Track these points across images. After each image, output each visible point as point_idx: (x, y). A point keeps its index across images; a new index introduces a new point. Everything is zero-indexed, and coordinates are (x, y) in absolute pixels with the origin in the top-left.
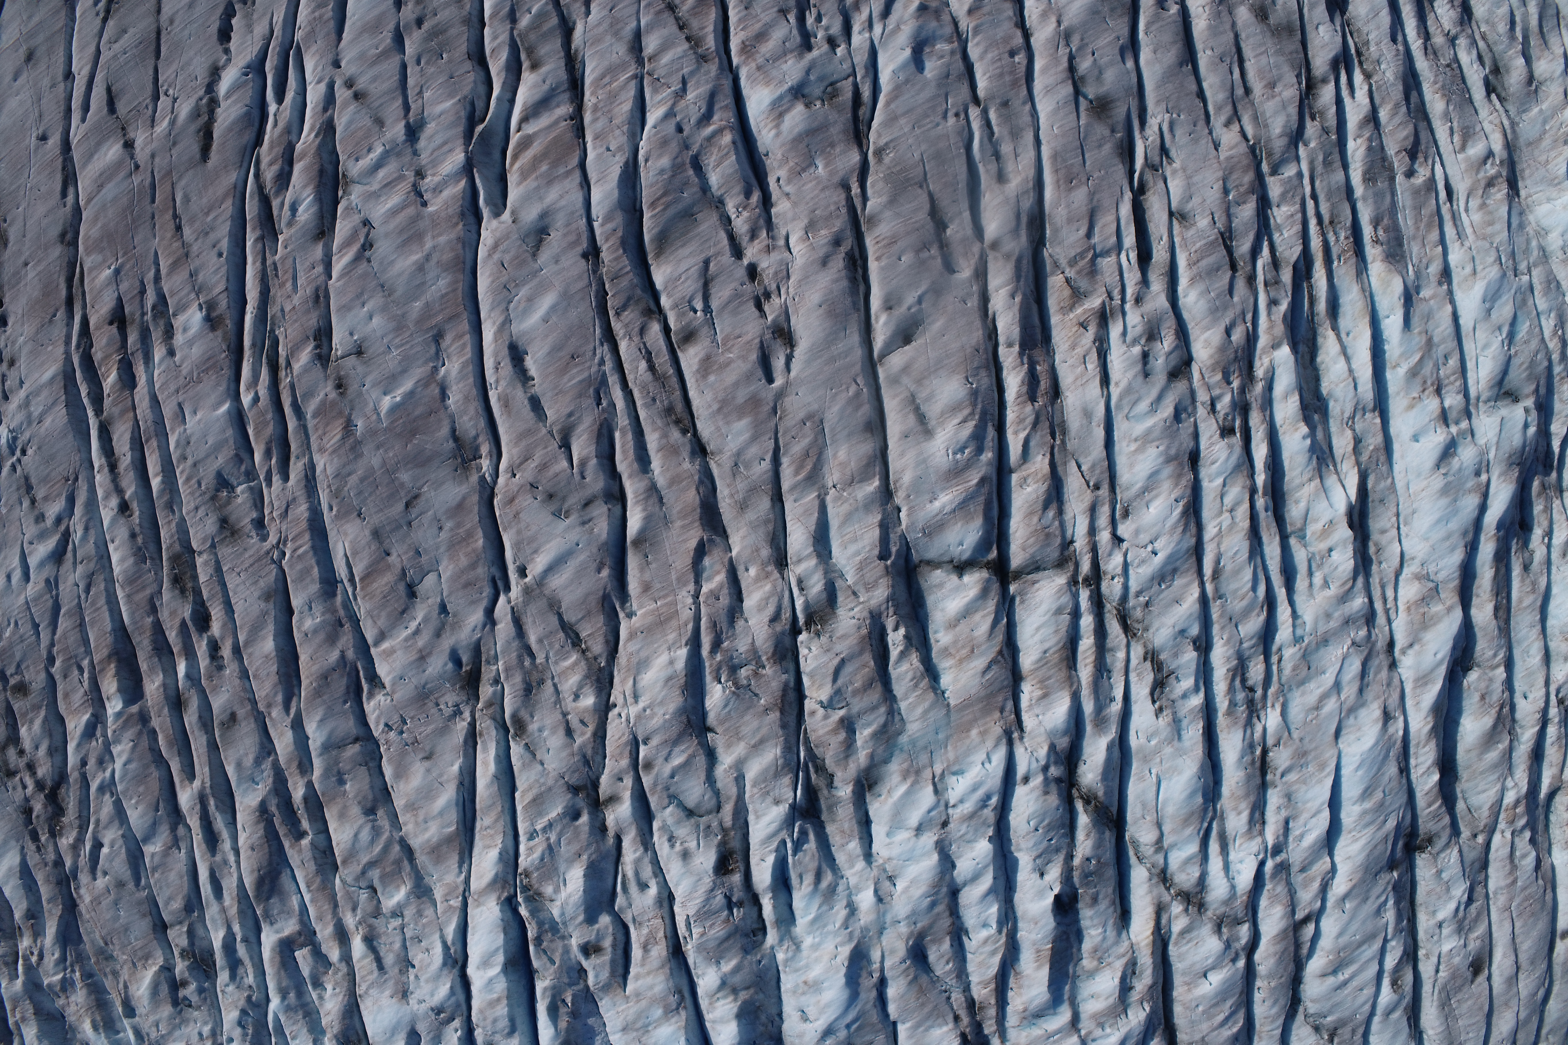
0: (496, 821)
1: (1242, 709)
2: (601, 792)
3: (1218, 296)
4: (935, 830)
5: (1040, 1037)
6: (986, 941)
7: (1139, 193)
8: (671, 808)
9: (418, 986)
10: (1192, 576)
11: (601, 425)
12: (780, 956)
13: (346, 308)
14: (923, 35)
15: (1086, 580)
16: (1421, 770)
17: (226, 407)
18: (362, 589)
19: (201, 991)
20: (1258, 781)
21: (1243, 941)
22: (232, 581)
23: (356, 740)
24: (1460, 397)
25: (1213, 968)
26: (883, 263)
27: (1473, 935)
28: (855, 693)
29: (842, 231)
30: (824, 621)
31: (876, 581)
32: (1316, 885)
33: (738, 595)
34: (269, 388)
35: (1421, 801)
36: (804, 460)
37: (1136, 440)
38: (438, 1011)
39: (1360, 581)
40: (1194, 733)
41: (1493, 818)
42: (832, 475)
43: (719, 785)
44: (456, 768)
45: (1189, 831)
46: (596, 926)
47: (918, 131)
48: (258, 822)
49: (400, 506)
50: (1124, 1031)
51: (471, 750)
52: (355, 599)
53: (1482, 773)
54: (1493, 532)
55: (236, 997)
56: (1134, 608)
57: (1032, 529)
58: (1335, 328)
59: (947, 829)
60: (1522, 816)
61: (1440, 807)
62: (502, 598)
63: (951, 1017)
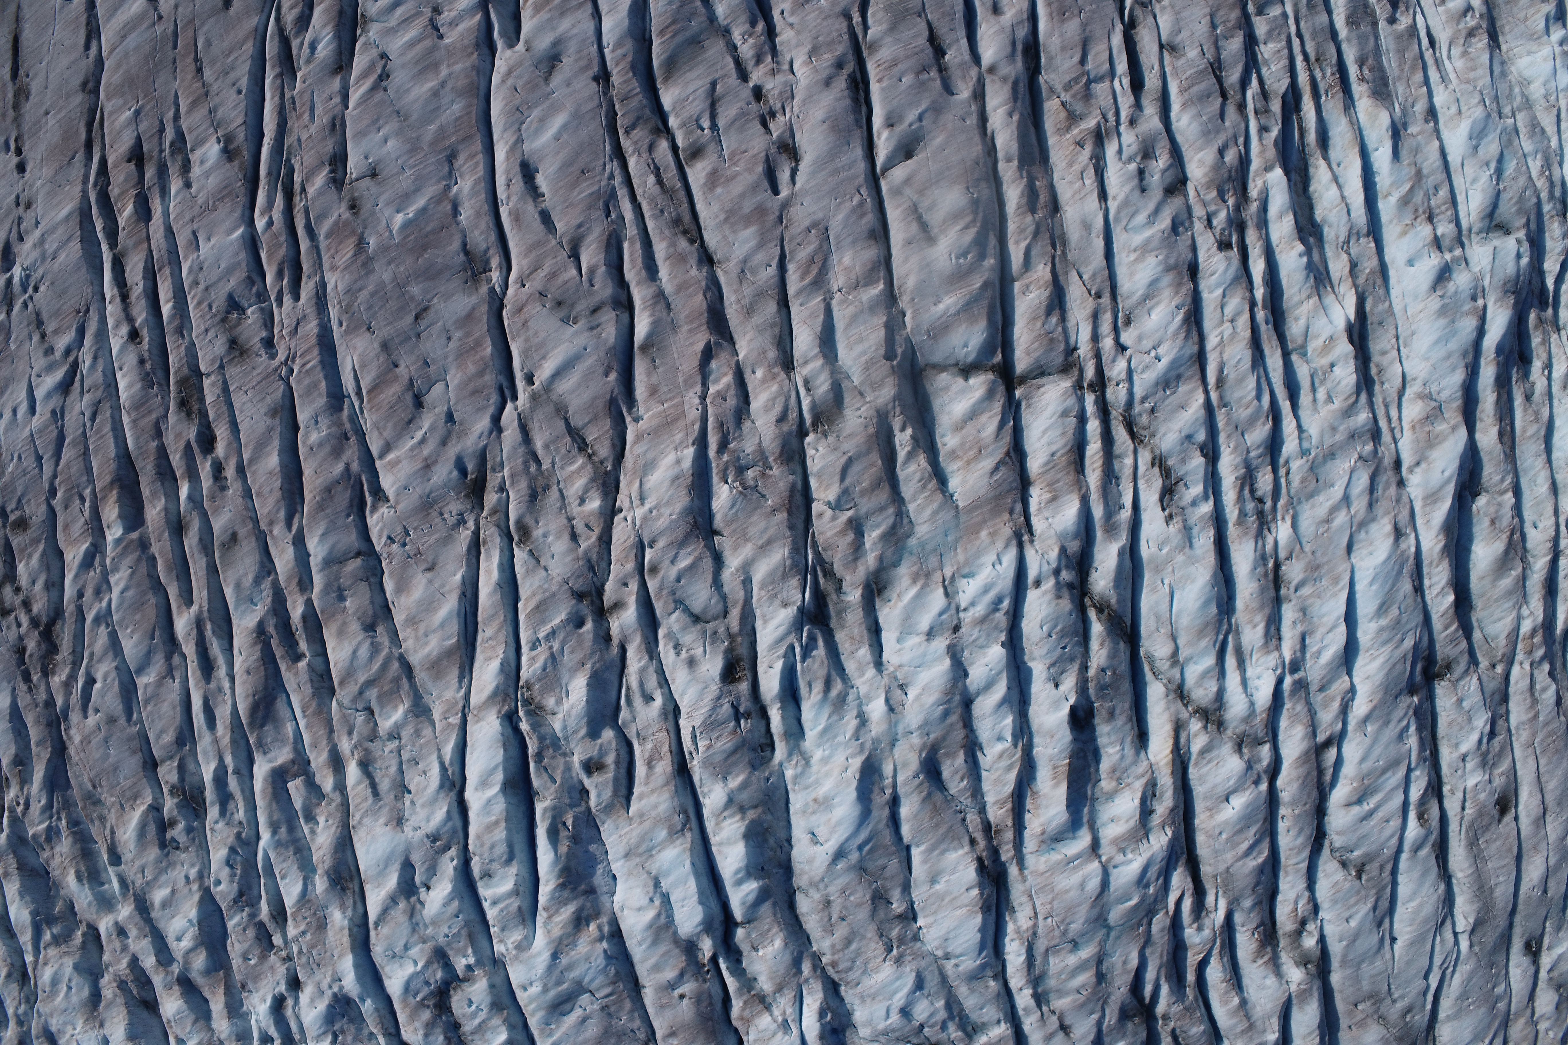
0: (498, 631)
1: (1252, 520)
2: (605, 599)
3: (1210, 120)
4: (946, 635)
5: (1059, 863)
6: (1001, 756)
7: (1130, 27)
8: (677, 613)
9: (414, 812)
10: (1196, 382)
11: (610, 235)
12: (789, 773)
13: (361, 134)
15: (1091, 386)
16: (1436, 590)
17: (240, 231)
18: (369, 401)
19: (189, 830)
20: (1272, 593)
21: (1265, 763)
22: (238, 401)
23: (358, 554)
24: (1452, 226)
25: (1235, 791)
26: (885, 83)
27: (1497, 771)
28: (863, 493)
29: (844, 55)
30: (830, 421)
32: (1336, 705)
33: (745, 398)
34: (283, 213)
35: (1437, 624)
36: (809, 266)
37: (1135, 250)
38: (434, 838)
39: (1363, 397)
40: (1205, 540)
41: (1510, 648)
42: (838, 280)
43: (726, 589)
44: (459, 577)
45: (1205, 642)
46: (599, 741)
48: (255, 644)
49: (410, 318)
50: (1146, 856)
51: (474, 560)
52: (362, 412)
53: (1496, 601)
54: (1493, 356)
55: (225, 834)
56: (1140, 415)
57: (1036, 333)
58: (1326, 158)
59: (959, 634)
60: (1539, 647)
61: (1456, 630)
62: (509, 406)
63: (966, 839)
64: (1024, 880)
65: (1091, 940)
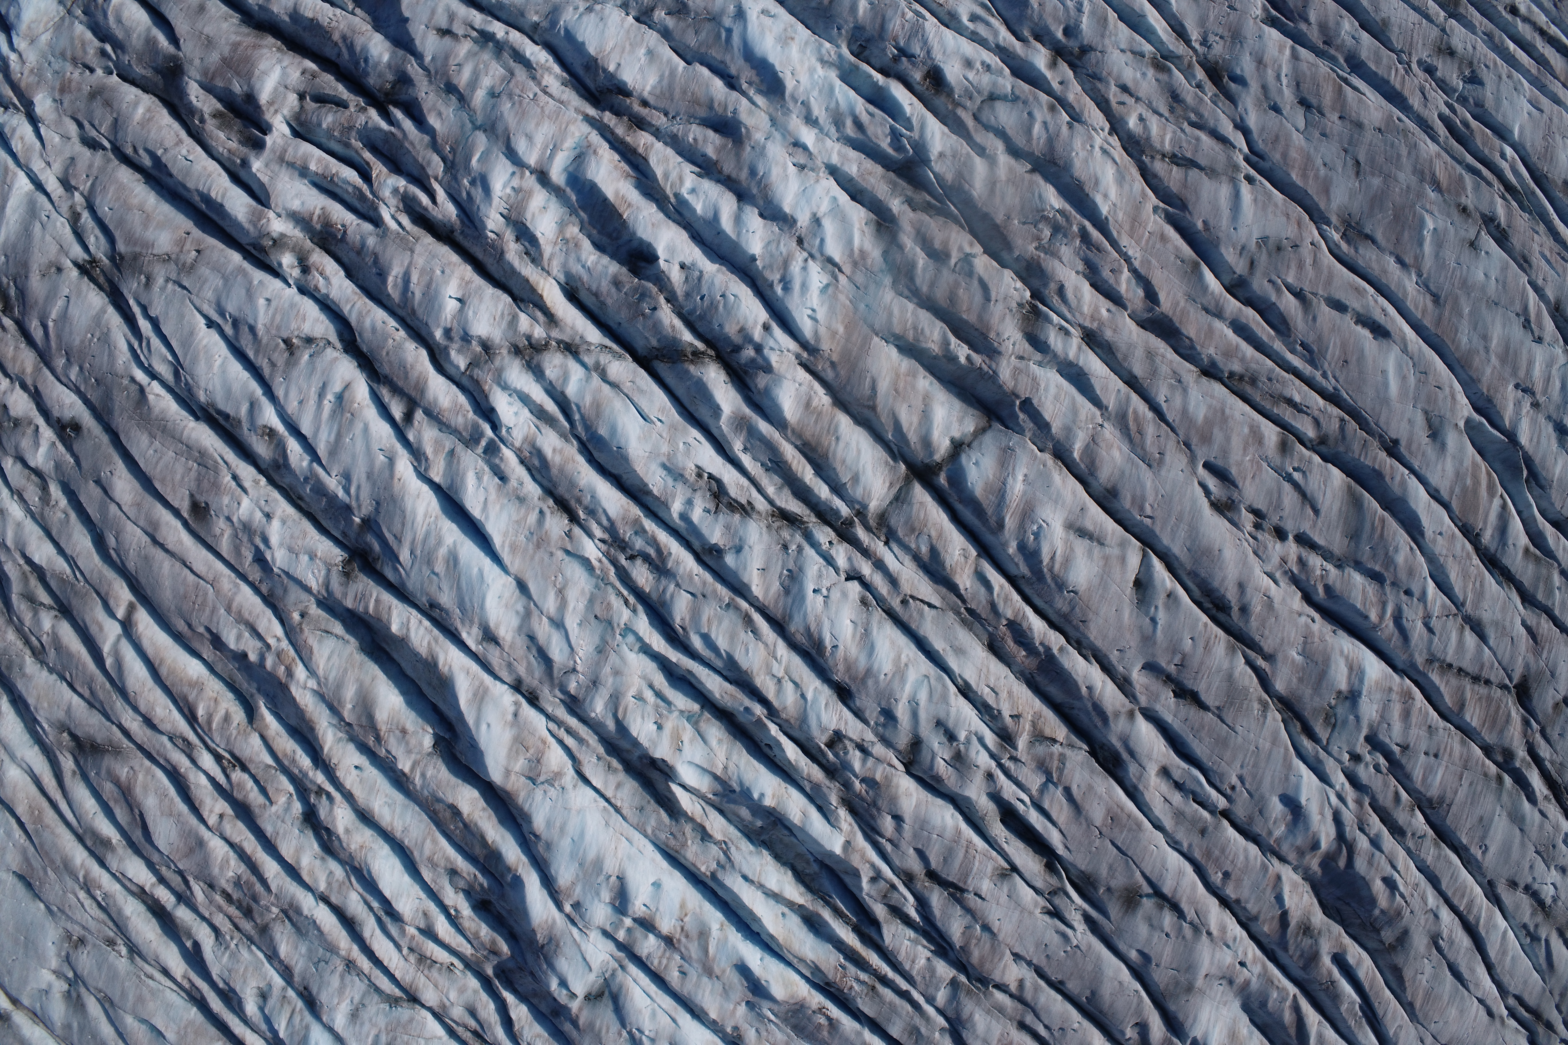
1: (628, 535)
2: (1065, 64)
3: (929, 839)
4: (804, 230)
5: (563, 141)
6: (681, 179)
7: (1051, 861)
8: (1008, 91)
10: (768, 603)
11: (1289, 329)
12: (827, 45)
13: (1505, 268)
14: (1301, 826)
15: (849, 523)
16: (413, 623)
17: (1515, 136)
18: (1335, 80)
20: (561, 490)
21: (453, 354)
22: (1413, 16)
24: (643, 955)
25: (461, 310)
26: (1200, 626)
27: (228, 533)
28: (957, 284)
29: (1247, 622)
30: (1025, 319)
31: (1016, 380)
32: (429, 450)
33: (1098, 287)
34: (1502, 171)
35: (388, 598)
36: (1138, 425)
37: (906, 666)
39: (611, 725)
40: (656, 481)
41: (300, 642)
42: (1110, 432)
43: (991, 135)
45: (587, 400)
47: (1252, 748)
49: (1362, 158)
50: (496, 201)
51: (1173, 23)
52: (1333, 70)
53: (345, 671)
54: (520, 871)
56: (792, 536)
57: (929, 525)
58: (798, 909)
59: (795, 239)
60: (274, 665)
61: (366, 607)
62: (1246, 149)
63: (651, 100)
64: (577, 110)
65: (484, 109)
